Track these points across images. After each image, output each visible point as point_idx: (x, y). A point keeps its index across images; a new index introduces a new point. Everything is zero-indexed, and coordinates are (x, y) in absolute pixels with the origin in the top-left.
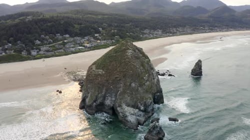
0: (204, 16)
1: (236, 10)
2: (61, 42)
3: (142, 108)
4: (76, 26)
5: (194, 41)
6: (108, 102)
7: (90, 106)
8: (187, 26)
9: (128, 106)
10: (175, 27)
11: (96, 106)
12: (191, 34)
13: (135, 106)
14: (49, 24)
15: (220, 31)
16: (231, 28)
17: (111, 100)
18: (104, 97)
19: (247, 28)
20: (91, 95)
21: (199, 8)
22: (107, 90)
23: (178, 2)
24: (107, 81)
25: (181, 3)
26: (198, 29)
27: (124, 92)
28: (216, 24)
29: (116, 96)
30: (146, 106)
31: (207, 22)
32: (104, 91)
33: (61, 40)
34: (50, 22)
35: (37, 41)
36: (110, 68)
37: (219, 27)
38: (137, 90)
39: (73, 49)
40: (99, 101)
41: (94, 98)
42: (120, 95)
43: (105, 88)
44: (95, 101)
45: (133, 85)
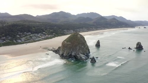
0: (91, 23)
1: (107, 18)
2: (29, 36)
3: (86, 55)
4: (33, 28)
5: (90, 35)
6: (73, 54)
7: (66, 56)
8: (84, 28)
9: (81, 54)
10: (78, 28)
11: (69, 56)
12: (87, 31)
13: (84, 54)
14: (20, 27)
15: (101, 29)
16: (106, 28)
17: (74, 53)
18: (72, 52)
19: (114, 27)
20: (66, 52)
21: (88, 18)
22: (73, 49)
23: (75, 15)
24: (73, 46)
25: (77, 15)
26: (90, 29)
27: (79, 49)
28: (98, 26)
29: (76, 51)
30: (87, 54)
31: (93, 25)
32: (72, 50)
33: (29, 35)
34: (20, 26)
35: (18, 35)
36: (72, 41)
37: (100, 28)
38: (84, 48)
39: (37, 39)
40: (70, 54)
41: (68, 53)
42: (78, 51)
43: (72, 49)
44: (68, 54)
45: (82, 47)
